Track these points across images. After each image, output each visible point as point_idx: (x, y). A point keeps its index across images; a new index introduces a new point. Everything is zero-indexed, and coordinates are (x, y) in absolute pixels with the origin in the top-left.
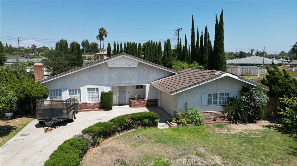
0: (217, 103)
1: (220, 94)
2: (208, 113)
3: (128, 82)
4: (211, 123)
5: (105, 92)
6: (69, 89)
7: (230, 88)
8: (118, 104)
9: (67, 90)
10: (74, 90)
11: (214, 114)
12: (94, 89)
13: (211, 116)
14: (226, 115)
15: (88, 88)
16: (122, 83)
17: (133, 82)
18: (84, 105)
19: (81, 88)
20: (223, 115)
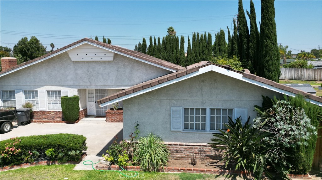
0: (204, 128)
1: (212, 110)
2: (184, 146)
3: (102, 84)
4: (178, 170)
5: (69, 97)
6: (25, 91)
7: (233, 99)
8: (96, 114)
9: (21, 92)
10: (31, 93)
11: (196, 150)
12: (56, 92)
13: (190, 153)
14: (223, 154)
15: (48, 90)
16: (93, 84)
17: (109, 83)
18: (43, 114)
19: (38, 90)
20: (217, 153)
